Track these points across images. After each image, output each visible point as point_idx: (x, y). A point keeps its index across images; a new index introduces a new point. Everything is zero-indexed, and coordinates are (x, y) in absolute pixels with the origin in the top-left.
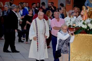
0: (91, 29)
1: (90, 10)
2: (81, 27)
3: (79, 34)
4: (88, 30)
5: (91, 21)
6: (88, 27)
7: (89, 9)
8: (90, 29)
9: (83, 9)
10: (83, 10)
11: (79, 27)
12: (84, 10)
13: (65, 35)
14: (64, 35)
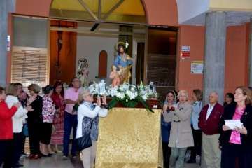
0: (131, 99)
2: (115, 96)
3: (113, 109)
6: (127, 97)
8: (129, 100)
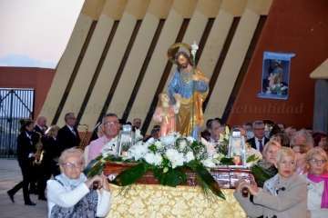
0: (174, 167)
1: (182, 105)
2: (143, 160)
5: (178, 139)
9: (161, 102)
10: (161, 105)
11: (136, 159)
12: (166, 104)
13: (72, 189)
14: (69, 188)
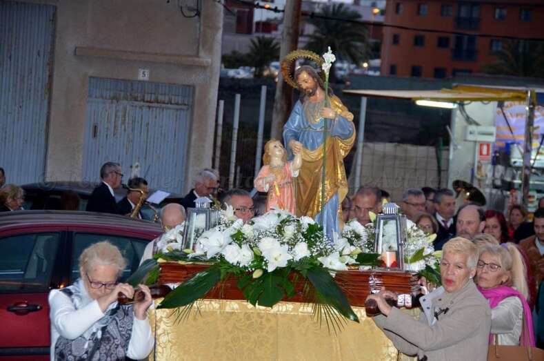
2: (222, 257)
4: (257, 274)
5: (283, 222)
7: (298, 161)
9: (268, 156)
10: (268, 161)
11: (209, 256)
12: (277, 161)
